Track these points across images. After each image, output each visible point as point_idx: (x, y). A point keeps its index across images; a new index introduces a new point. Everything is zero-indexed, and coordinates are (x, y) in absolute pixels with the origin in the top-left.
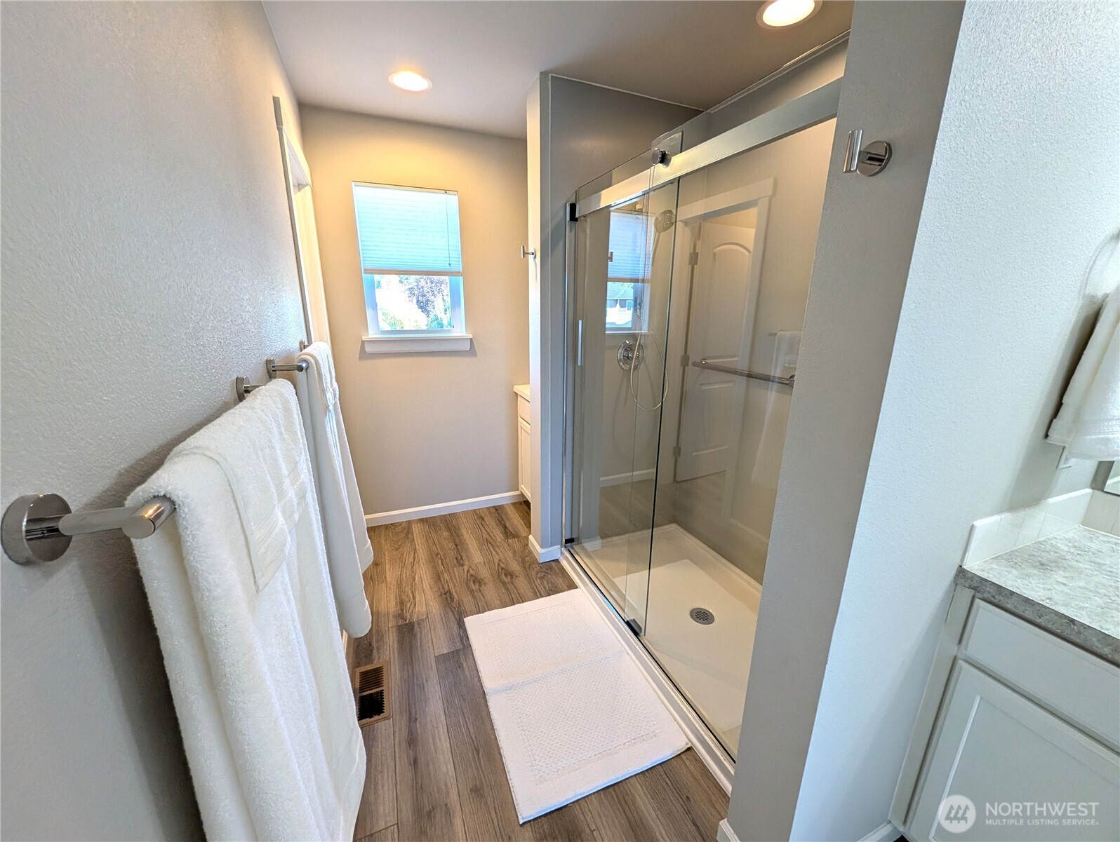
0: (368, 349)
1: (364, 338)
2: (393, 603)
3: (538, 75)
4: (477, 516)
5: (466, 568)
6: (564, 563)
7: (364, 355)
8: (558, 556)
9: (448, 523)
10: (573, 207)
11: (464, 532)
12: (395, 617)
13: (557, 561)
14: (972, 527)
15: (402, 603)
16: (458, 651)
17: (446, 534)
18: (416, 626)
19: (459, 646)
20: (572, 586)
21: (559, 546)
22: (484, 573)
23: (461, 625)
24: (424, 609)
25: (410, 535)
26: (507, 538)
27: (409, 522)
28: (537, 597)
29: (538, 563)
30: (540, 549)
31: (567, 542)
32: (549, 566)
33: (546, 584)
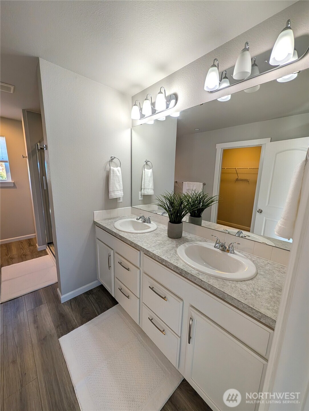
3: (23, 110)
4: (20, 242)
5: (8, 256)
6: (47, 250)
8: (45, 248)
9: (7, 245)
11: (12, 247)
13: (45, 250)
14: (94, 212)
17: (4, 248)
20: (47, 254)
21: (46, 245)
22: (15, 256)
26: (30, 246)
28: (32, 259)
29: (37, 251)
30: (39, 247)
31: (48, 244)
32: (41, 251)
33: (37, 256)
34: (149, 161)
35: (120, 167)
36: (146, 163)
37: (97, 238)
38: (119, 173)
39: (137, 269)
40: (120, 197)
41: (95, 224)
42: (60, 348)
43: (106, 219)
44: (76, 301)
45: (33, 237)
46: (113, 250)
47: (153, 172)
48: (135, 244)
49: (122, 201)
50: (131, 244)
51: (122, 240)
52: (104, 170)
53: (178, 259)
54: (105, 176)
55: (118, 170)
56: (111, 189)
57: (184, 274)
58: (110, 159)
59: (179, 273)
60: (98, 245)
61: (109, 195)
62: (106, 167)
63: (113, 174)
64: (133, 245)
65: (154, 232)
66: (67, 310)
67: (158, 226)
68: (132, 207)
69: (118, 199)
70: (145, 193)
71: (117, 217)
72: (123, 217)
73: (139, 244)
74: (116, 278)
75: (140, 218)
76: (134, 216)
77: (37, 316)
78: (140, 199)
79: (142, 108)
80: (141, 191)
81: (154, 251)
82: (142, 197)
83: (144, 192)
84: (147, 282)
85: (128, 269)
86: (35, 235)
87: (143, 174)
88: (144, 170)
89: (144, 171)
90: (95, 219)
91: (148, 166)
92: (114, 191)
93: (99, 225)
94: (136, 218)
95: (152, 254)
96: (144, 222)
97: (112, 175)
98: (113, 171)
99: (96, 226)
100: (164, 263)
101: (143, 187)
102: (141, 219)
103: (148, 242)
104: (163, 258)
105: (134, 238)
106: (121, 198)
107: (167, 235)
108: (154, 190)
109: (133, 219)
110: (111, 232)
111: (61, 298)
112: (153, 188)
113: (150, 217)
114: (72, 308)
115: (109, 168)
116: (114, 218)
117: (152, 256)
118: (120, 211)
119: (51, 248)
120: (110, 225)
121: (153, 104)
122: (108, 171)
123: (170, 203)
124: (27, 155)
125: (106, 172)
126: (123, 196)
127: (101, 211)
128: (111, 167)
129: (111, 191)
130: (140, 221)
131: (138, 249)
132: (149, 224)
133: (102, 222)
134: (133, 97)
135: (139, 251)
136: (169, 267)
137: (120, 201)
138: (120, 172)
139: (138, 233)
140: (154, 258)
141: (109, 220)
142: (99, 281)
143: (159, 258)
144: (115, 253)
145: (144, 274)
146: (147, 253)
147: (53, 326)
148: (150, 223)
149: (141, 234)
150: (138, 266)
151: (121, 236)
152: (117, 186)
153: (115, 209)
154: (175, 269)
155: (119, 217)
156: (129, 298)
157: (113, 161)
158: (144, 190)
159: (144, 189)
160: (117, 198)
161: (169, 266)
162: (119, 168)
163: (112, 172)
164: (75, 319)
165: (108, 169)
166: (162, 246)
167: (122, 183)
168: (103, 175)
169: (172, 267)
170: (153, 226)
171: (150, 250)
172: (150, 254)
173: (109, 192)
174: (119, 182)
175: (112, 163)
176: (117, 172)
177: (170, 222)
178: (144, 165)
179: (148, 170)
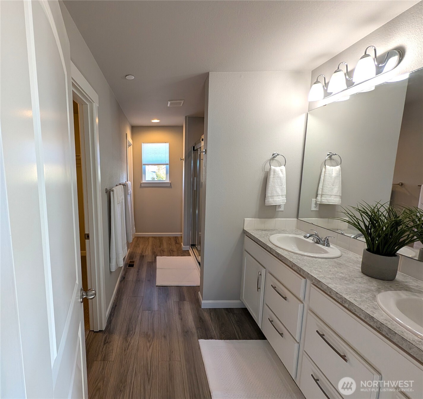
0: (142, 185)
1: (141, 182)
2: (140, 251)
3: (185, 117)
4: (169, 238)
5: (161, 248)
6: (190, 251)
7: (141, 187)
8: (189, 249)
9: (160, 239)
10: (194, 147)
11: (164, 241)
12: (140, 254)
13: (188, 251)
14: (244, 220)
15: (142, 252)
16: (152, 262)
17: (158, 241)
18: (144, 256)
19: (153, 261)
20: (190, 255)
21: (189, 246)
22: (166, 250)
23: (155, 258)
24: (147, 254)
25: (148, 240)
26: (176, 244)
27: (149, 237)
28: (178, 256)
29: (182, 250)
30: (184, 246)
31: (192, 245)
32: (185, 251)
33: (182, 254)
34: (335, 154)
35: (285, 166)
36: (330, 157)
37: (245, 250)
38: (282, 174)
39: (299, 302)
40: (280, 205)
41: (244, 233)
42: (199, 348)
43: (259, 230)
44: (215, 312)
45: (179, 236)
46: (265, 268)
47: (342, 169)
48: (298, 267)
49: (283, 210)
50: (292, 266)
51: (280, 258)
52: (263, 171)
53: (376, 308)
54: (263, 177)
55: (281, 170)
56: (269, 193)
57: (385, 331)
58: (271, 157)
59: (375, 327)
60: (246, 258)
61: (266, 201)
62: (264, 167)
63: (274, 174)
64: (295, 268)
65: (335, 260)
66: (207, 317)
67: (343, 254)
68: (298, 219)
69: (277, 207)
70: (323, 201)
71: (274, 230)
72: (283, 230)
73: (305, 269)
74: (265, 305)
75: (309, 236)
76: (300, 232)
77: (181, 309)
78: (313, 209)
79: (328, 83)
80: (316, 198)
81: (329, 283)
82: (318, 206)
83: (321, 199)
84: (314, 325)
85: (285, 298)
86: (182, 234)
87: (323, 173)
88: (325, 168)
89: (324, 170)
90: (245, 227)
91: (332, 161)
92: (272, 196)
93: (250, 235)
94: (304, 235)
95: (326, 287)
96: (317, 243)
97: (272, 176)
98: (274, 171)
99: (246, 235)
100: (347, 305)
101: (320, 192)
102: (311, 238)
103: (321, 270)
104: (347, 297)
105: (298, 260)
106: (282, 206)
107: (360, 270)
108: (342, 197)
109: (298, 236)
110: (264, 246)
111: (202, 302)
112: (339, 194)
113: (329, 237)
114: (211, 318)
115: (269, 168)
116: (269, 230)
117: (325, 289)
118: (278, 222)
119: (194, 250)
120: (264, 237)
121: (349, 74)
122: (267, 171)
123: (370, 221)
124: (184, 158)
125: (264, 173)
126: (286, 203)
127: (254, 219)
128: (271, 166)
129: (269, 196)
130: (310, 240)
131: (302, 275)
132: (327, 247)
133: (254, 232)
134: (314, 72)
135: (305, 278)
136: (355, 313)
137: (280, 209)
138: (285, 172)
139: (305, 256)
140: (329, 293)
141: (263, 232)
142: (242, 302)
143: (338, 296)
144: (268, 273)
145: (309, 311)
146: (317, 284)
147: (194, 326)
148: (328, 245)
149: (310, 258)
150: (302, 299)
151: (278, 254)
152: (278, 190)
153: (271, 218)
154: (368, 319)
155: (277, 230)
156: (282, 336)
157: (275, 158)
158: (321, 197)
159: (322, 195)
160: (276, 205)
161: (355, 311)
162: (283, 168)
163: (272, 173)
164: (214, 330)
165: (267, 169)
166: (346, 282)
167: (285, 186)
168: (260, 176)
169: (362, 315)
170: (333, 251)
171: (323, 281)
172: (321, 286)
173: (265, 197)
174: (281, 186)
175: (274, 161)
176: (280, 172)
177: (368, 250)
178: (325, 161)
179: (332, 167)
